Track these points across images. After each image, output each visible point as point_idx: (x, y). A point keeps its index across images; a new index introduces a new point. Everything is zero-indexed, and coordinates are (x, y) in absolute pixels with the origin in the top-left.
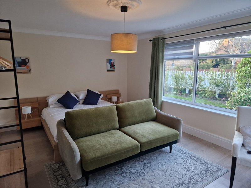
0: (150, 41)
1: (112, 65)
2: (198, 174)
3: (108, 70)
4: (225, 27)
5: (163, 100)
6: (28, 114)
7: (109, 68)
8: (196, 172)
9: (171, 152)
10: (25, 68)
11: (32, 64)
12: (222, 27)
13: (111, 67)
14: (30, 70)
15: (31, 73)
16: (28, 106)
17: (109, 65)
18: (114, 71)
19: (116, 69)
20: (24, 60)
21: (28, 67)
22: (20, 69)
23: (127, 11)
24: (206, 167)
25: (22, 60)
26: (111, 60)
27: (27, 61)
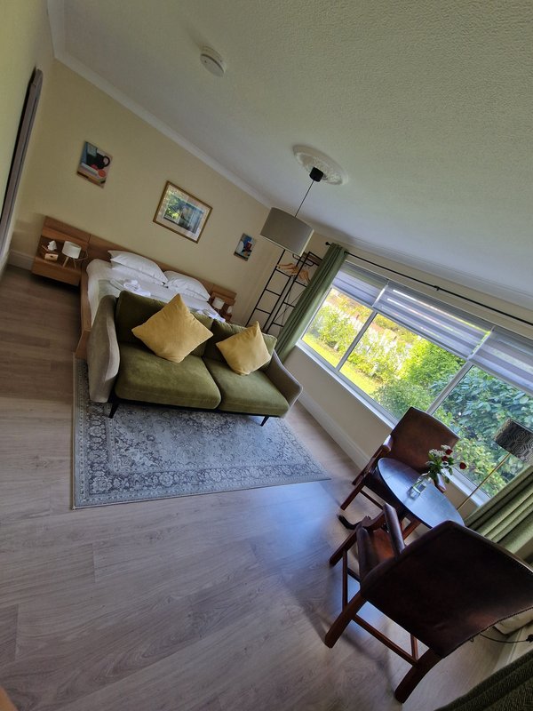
0: (327, 244)
1: (247, 248)
2: (290, 466)
3: (236, 253)
4: (438, 288)
5: (297, 344)
6: (71, 259)
7: (240, 251)
8: (289, 462)
9: (262, 425)
10: (96, 172)
11: (111, 171)
12: (435, 287)
13: (243, 251)
14: (104, 182)
15: (102, 187)
16: (78, 244)
17: (242, 246)
18: (246, 259)
19: (250, 258)
20: (102, 158)
21: (103, 175)
22: (86, 169)
23: (318, 180)
24: (304, 462)
25: (98, 154)
26: (249, 239)
27: (106, 161)
